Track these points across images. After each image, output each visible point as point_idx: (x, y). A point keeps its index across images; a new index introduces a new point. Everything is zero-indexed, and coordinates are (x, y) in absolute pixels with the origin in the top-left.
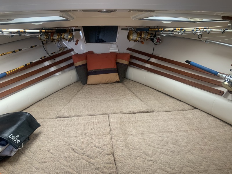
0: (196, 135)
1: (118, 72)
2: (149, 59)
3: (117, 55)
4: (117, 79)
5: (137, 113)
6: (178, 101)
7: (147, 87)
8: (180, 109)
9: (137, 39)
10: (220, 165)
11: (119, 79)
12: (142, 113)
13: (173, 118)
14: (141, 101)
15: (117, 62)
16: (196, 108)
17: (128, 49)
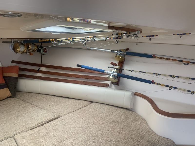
0: (103, 124)
1: (8, 87)
2: (39, 69)
3: (2, 69)
4: (8, 95)
5: (46, 123)
6: (77, 100)
7: (44, 95)
8: (81, 107)
9: (25, 50)
10: (131, 141)
11: (10, 94)
12: (50, 122)
13: (80, 116)
14: (44, 110)
15: (4, 76)
16: (92, 102)
17: (13, 62)
